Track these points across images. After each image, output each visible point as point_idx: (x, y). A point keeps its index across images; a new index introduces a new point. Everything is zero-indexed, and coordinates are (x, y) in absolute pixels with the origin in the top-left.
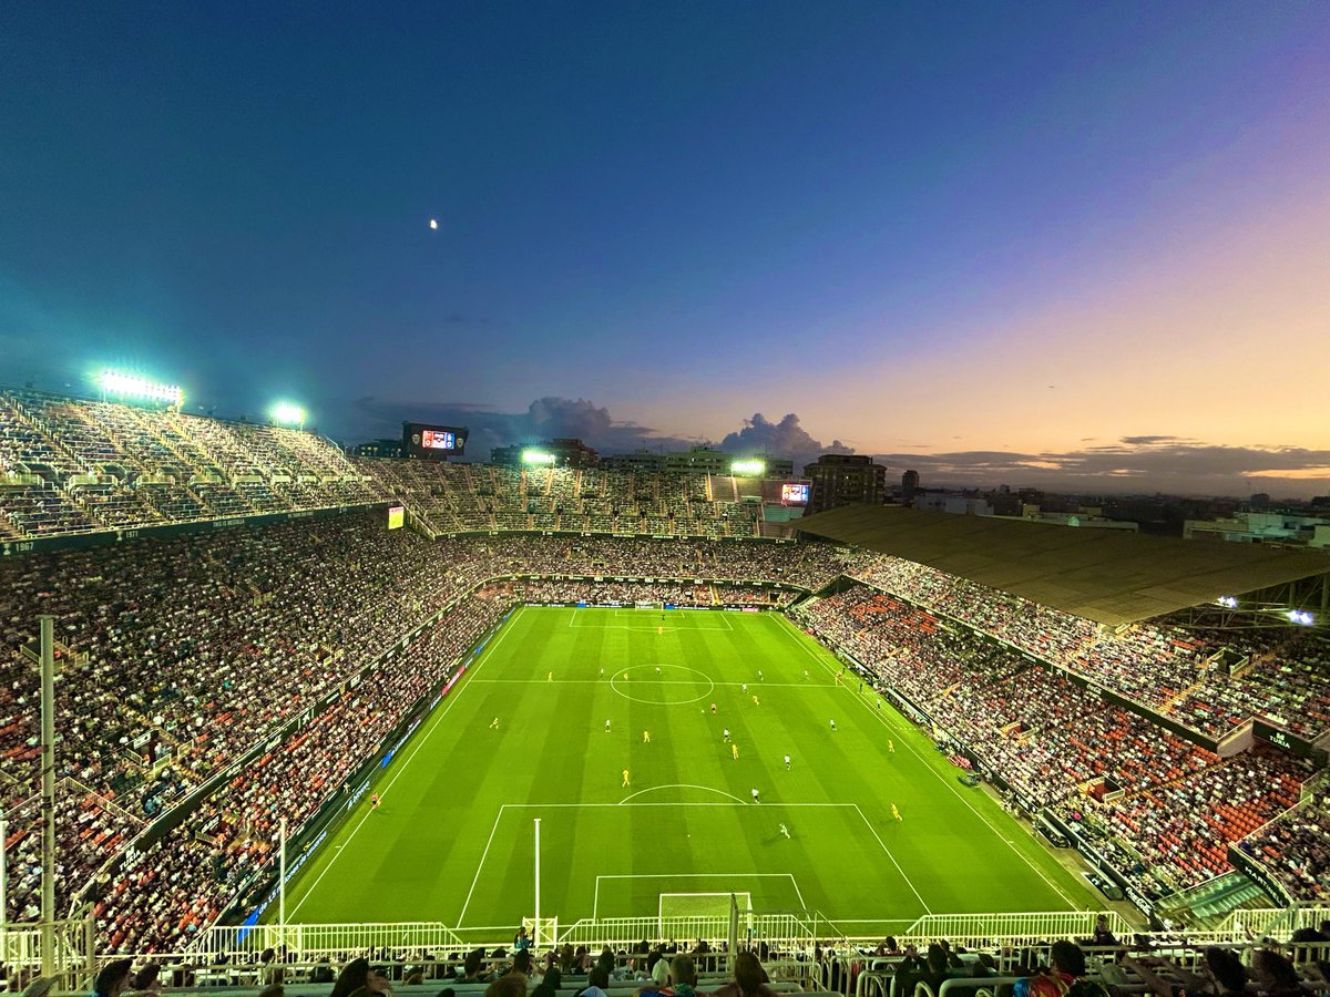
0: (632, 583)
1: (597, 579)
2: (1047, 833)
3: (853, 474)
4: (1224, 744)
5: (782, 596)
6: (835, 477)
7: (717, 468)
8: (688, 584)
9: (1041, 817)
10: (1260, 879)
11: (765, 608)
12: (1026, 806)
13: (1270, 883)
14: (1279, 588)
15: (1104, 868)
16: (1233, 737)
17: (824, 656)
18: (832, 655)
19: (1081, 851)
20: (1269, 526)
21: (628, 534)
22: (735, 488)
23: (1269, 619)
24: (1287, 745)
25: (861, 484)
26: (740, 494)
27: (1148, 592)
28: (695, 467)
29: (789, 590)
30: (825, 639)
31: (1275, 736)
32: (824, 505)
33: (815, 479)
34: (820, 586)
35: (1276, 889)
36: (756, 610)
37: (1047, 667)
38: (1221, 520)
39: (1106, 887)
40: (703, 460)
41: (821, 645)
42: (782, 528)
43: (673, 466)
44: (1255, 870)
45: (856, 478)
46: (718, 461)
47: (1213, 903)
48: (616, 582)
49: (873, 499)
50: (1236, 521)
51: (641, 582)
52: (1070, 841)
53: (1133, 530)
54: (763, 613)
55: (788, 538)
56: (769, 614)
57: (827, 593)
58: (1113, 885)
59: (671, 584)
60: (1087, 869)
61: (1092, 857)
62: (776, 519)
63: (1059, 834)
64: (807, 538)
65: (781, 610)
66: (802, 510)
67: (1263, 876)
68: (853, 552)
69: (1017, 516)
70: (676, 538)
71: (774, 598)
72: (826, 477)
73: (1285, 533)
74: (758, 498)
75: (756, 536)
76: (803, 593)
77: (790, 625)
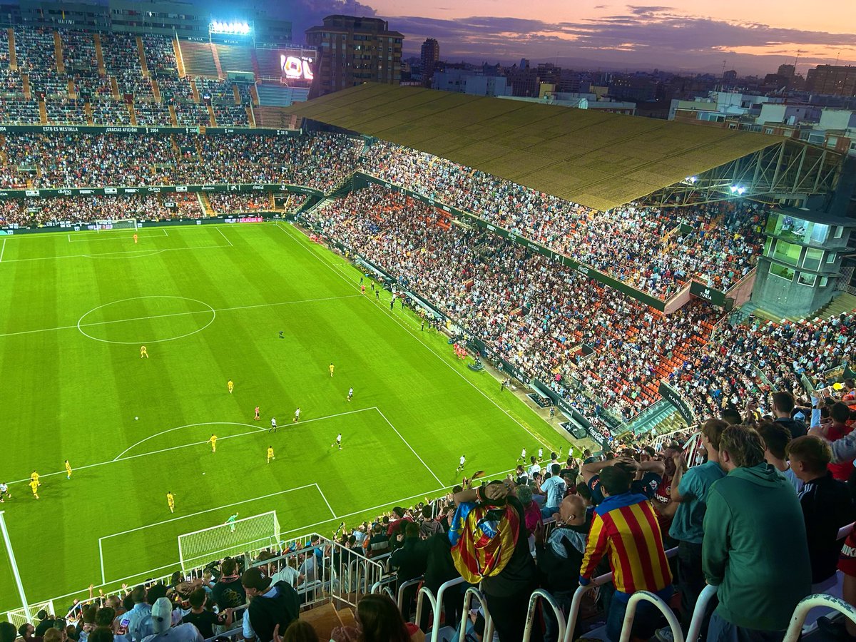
0: (86, 196)
1: (32, 192)
2: (535, 397)
3: (367, 44)
4: (669, 304)
5: (290, 199)
6: (344, 47)
7: (189, 28)
8: (165, 193)
9: (532, 386)
10: (677, 401)
11: (270, 216)
12: (521, 379)
13: (682, 403)
14: (728, 165)
15: (575, 417)
16: (678, 296)
17: (340, 263)
18: (349, 263)
19: (560, 407)
20: (732, 105)
21: (68, 126)
22: (217, 59)
23: (716, 194)
24: (710, 298)
25: (376, 57)
26: (224, 68)
27: (635, 176)
28: (155, 25)
29: (299, 192)
30: (341, 247)
31: (704, 292)
32: (334, 83)
33: (320, 49)
34: (333, 187)
35: (685, 406)
36: (260, 220)
37: (548, 253)
38: (698, 100)
39: (576, 430)
40: (166, 16)
41: (336, 253)
42: (284, 116)
43: (120, 23)
44: (675, 396)
45: (370, 48)
46: (188, 17)
47: (644, 425)
48: (62, 196)
49: (389, 77)
50: (709, 101)
51: (100, 194)
52: (552, 399)
53: (631, 111)
54: (268, 223)
55: (292, 128)
56: (276, 223)
57: (342, 193)
58: (580, 427)
59: (143, 195)
60: (561, 418)
61: (567, 410)
62: (274, 103)
63: (545, 397)
64: (313, 127)
65: (290, 217)
66: (307, 91)
67: (679, 398)
68: (368, 144)
69: (535, 97)
70: (141, 131)
71: (280, 204)
72: (334, 47)
73: (741, 112)
74: (249, 74)
75: (252, 126)
76: (314, 197)
77: (302, 235)
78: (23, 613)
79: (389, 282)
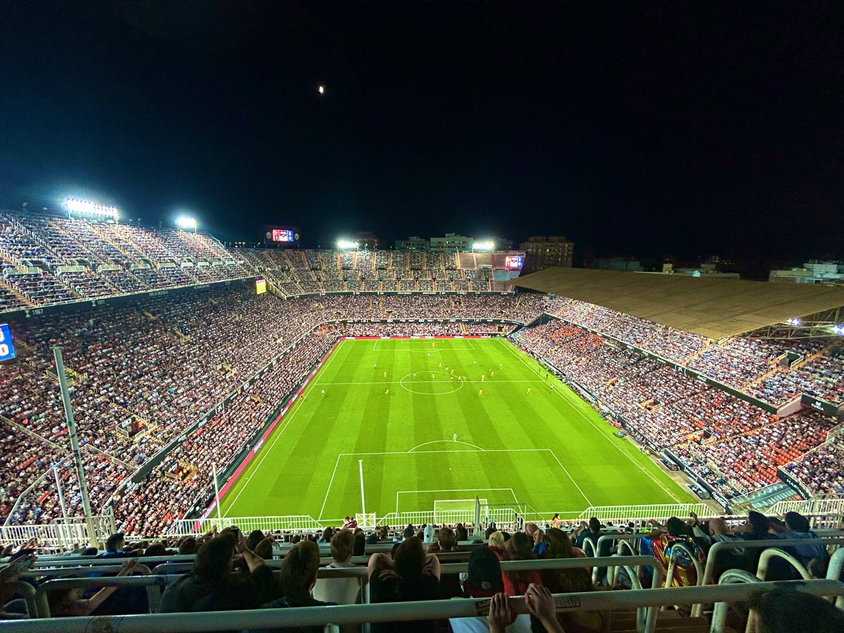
0: (412, 322)
1: (389, 320)
2: (665, 462)
3: (552, 248)
4: (781, 409)
5: (506, 327)
6: (540, 250)
7: (464, 247)
8: (446, 322)
9: (663, 454)
10: (795, 486)
11: (495, 335)
12: (654, 448)
13: (801, 488)
14: (829, 312)
15: (700, 482)
16: (788, 405)
17: (532, 363)
18: (537, 362)
19: (686, 473)
20: (827, 272)
21: (409, 292)
22: (475, 260)
23: (819, 332)
24: (822, 409)
25: (557, 255)
26: (478, 264)
27: (742, 317)
28: (449, 247)
29: (510, 324)
30: (532, 353)
31: (815, 404)
32: (533, 268)
33: (527, 253)
34: (530, 321)
35: (804, 491)
36: (489, 337)
37: (673, 366)
38: (795, 269)
39: (700, 492)
40: (454, 243)
41: (530, 356)
42: (505, 285)
43: (435, 247)
44: (793, 481)
45: (554, 251)
46: (463, 243)
47: (764, 500)
48: (401, 322)
49: (565, 264)
50: (805, 270)
51: (417, 322)
52: (680, 466)
53: (736, 278)
54: (494, 338)
55: (509, 291)
56: (497, 339)
57: (533, 325)
58: (704, 490)
59: (436, 322)
60: (688, 481)
61: (692, 476)
62: (501, 279)
63: (673, 463)
64: (521, 291)
65: (506, 336)
66: (519, 273)
67: (797, 484)
68: (551, 298)
69: (660, 271)
70: (438, 294)
71: (500, 329)
72: (534, 251)
73: (838, 276)
74: (490, 266)
75: (490, 291)
76: (519, 326)
77: (511, 345)
78: (362, 516)
79: (560, 375)
